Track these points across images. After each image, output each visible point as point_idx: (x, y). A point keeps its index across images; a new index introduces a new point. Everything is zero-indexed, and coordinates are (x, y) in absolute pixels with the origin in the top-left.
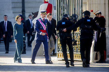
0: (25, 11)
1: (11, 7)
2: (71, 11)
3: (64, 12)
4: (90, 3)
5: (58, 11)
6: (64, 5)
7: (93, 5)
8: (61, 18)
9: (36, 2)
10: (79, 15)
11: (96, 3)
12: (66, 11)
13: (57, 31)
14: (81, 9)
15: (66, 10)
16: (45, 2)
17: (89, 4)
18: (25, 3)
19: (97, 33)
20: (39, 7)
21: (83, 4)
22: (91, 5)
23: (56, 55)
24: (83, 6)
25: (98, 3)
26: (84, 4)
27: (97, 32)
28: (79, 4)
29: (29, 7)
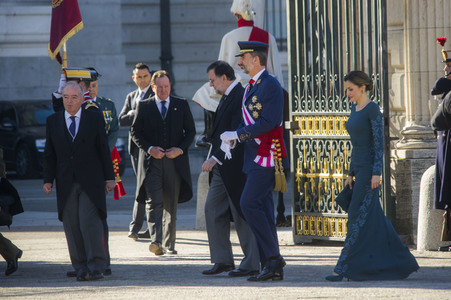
0: (171, 58)
1: (119, 41)
2: (346, 55)
3: (318, 58)
4: (415, 25)
5: (296, 58)
6: (317, 34)
7: (427, 34)
8: (306, 83)
9: (215, 22)
10: (374, 71)
11: (439, 23)
12: (325, 56)
13: (291, 133)
14: (381, 49)
15: (325, 51)
16: (242, 23)
17: (411, 29)
18: (172, 26)
19: (445, 138)
20: (220, 42)
21: (388, 29)
22: (421, 30)
23: (291, 225)
24: (388, 36)
25: (446, 25)
26: (395, 28)
27: (446, 133)
28: (373, 29)
29: (188, 43)
